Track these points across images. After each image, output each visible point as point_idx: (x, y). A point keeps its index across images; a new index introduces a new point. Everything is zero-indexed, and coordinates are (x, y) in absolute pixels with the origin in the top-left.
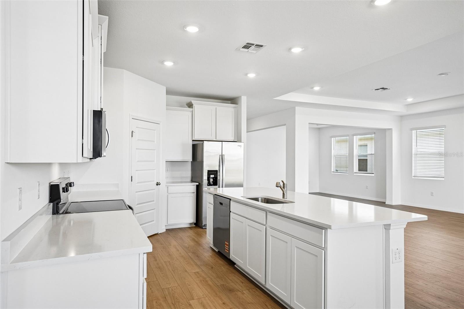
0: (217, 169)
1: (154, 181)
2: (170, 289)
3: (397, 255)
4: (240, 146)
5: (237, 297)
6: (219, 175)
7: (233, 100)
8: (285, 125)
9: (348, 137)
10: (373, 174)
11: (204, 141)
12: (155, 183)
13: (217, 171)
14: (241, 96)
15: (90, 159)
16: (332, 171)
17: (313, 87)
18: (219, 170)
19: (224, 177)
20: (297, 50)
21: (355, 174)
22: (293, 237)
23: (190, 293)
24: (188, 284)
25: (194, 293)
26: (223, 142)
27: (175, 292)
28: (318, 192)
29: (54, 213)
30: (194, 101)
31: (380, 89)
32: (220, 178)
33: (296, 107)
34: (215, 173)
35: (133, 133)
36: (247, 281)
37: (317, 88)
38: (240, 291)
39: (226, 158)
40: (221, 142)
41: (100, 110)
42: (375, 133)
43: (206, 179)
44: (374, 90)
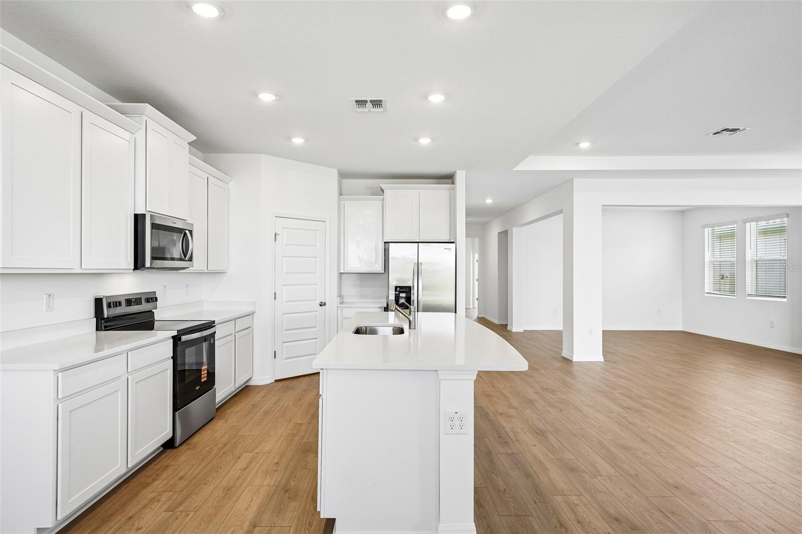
0: (409, 284)
1: (315, 300)
3: (456, 423)
4: (448, 249)
6: (413, 294)
8: (560, 212)
9: (735, 226)
10: (785, 297)
11: (390, 244)
12: (318, 302)
13: (410, 287)
15: (131, 269)
16: (706, 291)
17: (578, 144)
18: (413, 286)
19: (420, 295)
20: (436, 99)
21: (748, 298)
26: (419, 244)
28: (681, 330)
29: (98, 329)
30: (384, 184)
31: (723, 131)
32: (414, 297)
33: (575, 179)
34: (407, 290)
35: (277, 236)
37: (585, 145)
39: (423, 268)
40: (417, 244)
41: (142, 213)
42: (788, 215)
43: (393, 300)
44: (712, 134)
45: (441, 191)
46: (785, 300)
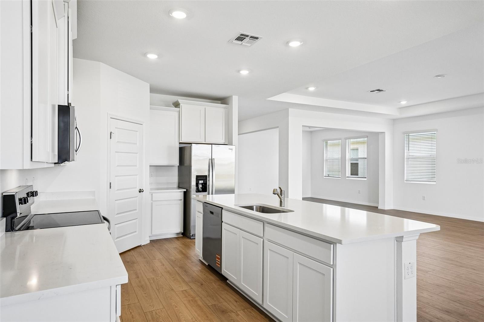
0: (206, 174)
1: (136, 188)
2: (154, 313)
3: (410, 270)
4: (231, 149)
5: (231, 319)
6: (209, 180)
7: (223, 100)
8: (278, 127)
9: (340, 141)
10: (366, 178)
11: (193, 144)
12: (138, 190)
13: (207, 176)
14: (232, 96)
15: (55, 163)
16: (324, 175)
17: (308, 88)
18: (209, 175)
19: (214, 183)
20: (295, 44)
21: (347, 178)
22: (296, 251)
23: (177, 316)
24: (174, 305)
25: (182, 317)
26: (213, 145)
27: (159, 316)
28: (310, 197)
29: (7, 231)
30: (181, 100)
31: (376, 90)
32: (210, 183)
33: (289, 109)
34: (204, 178)
35: (112, 134)
36: (242, 300)
37: (312, 89)
38: (234, 312)
39: (216, 162)
40: (211, 145)
41: (67, 105)
42: (367, 137)
43: (194, 185)
44: (370, 92)
45: (219, 108)
46: (366, 179)
